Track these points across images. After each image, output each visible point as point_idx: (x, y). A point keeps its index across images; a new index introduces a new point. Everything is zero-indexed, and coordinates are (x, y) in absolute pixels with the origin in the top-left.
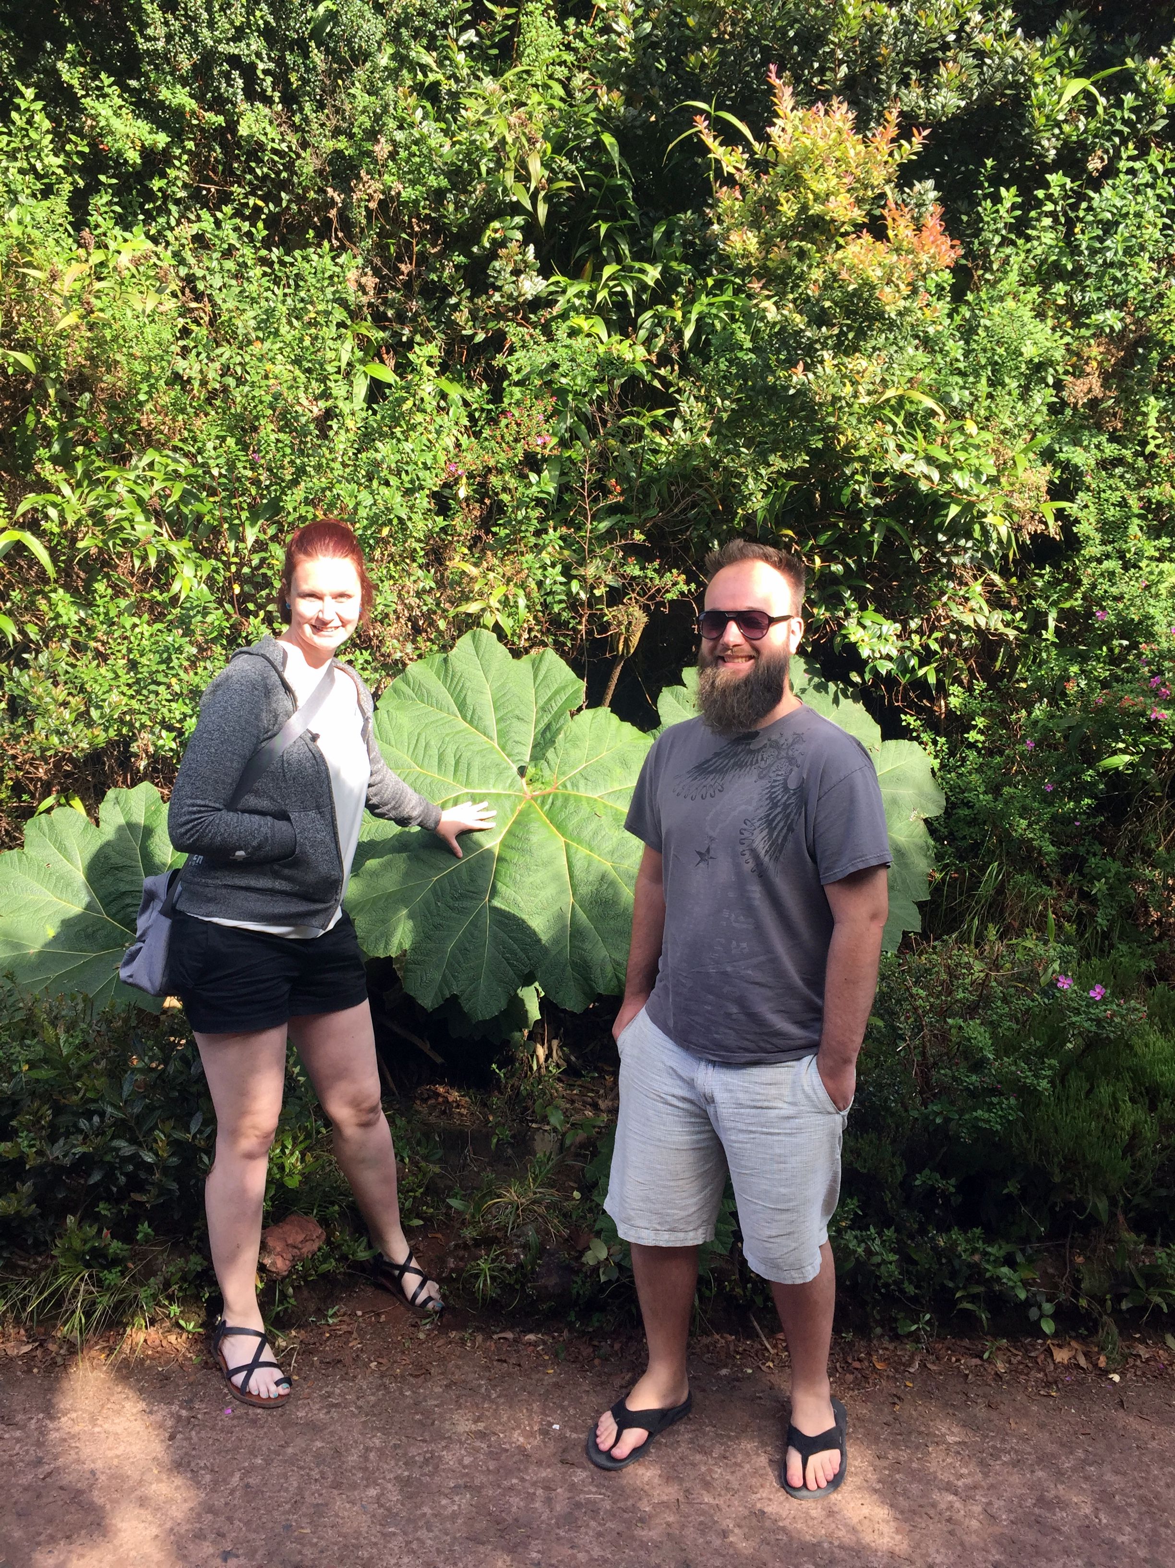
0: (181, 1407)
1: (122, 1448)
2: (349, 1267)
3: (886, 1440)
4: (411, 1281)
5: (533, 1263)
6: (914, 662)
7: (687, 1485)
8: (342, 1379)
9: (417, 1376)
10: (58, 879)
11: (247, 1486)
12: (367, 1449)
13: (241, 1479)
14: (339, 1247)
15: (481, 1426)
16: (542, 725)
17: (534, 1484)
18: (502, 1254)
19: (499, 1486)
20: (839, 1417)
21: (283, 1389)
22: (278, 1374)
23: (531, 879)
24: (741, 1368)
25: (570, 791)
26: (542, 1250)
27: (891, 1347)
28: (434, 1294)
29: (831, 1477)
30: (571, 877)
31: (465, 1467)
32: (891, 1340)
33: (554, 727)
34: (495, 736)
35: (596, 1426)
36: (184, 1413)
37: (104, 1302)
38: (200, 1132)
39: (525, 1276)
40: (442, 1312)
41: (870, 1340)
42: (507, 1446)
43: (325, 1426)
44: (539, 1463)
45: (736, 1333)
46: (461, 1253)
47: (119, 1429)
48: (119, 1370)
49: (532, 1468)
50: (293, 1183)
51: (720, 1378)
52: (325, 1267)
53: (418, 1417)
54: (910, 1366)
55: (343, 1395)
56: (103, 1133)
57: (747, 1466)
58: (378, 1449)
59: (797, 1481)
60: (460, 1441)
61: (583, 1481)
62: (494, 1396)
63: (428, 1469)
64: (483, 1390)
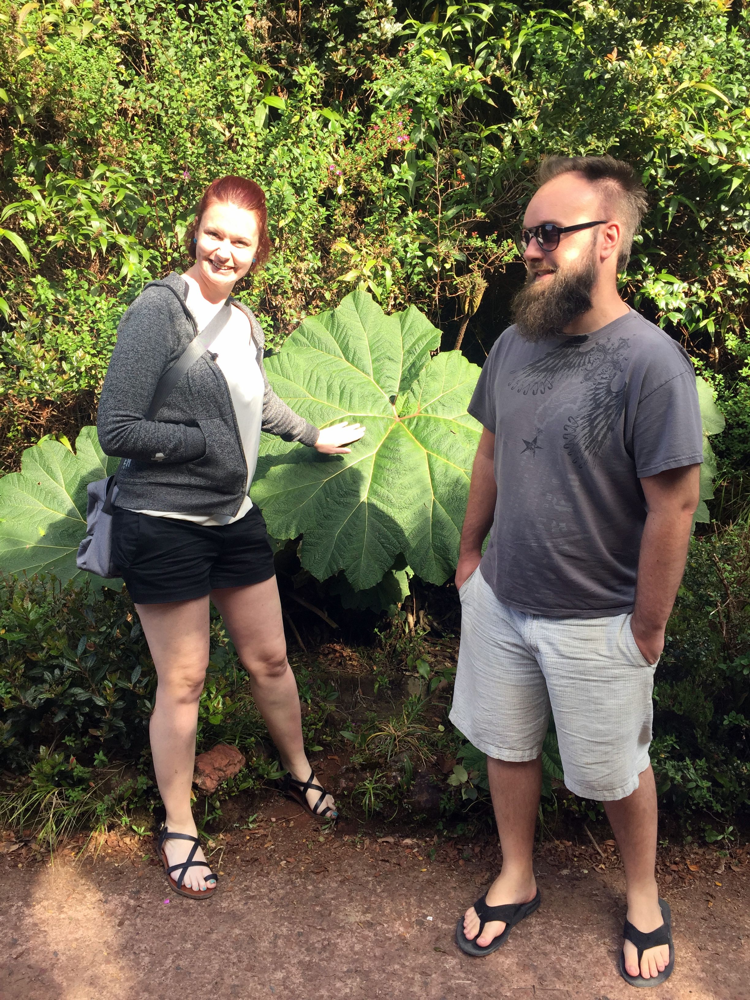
0: (130, 898)
1: (80, 932)
2: (265, 784)
3: (704, 933)
4: (313, 795)
5: (408, 784)
6: (699, 313)
7: (540, 972)
8: (258, 875)
9: (317, 873)
10: (47, 493)
11: (178, 968)
12: (276, 937)
13: (173, 962)
14: (256, 769)
15: (369, 917)
16: (408, 364)
17: (413, 969)
18: (383, 776)
19: (384, 971)
20: (665, 914)
21: (211, 884)
22: (207, 871)
23: (401, 481)
24: (579, 868)
25: (431, 414)
26: (415, 774)
27: (701, 852)
28: (331, 806)
29: (662, 969)
30: (433, 480)
31: (356, 953)
32: (700, 847)
33: (418, 365)
34: (371, 372)
35: (463, 919)
36: (132, 902)
37: (70, 814)
38: (139, 681)
39: (402, 794)
40: (338, 820)
41: (683, 846)
42: (390, 935)
43: (243, 916)
44: (416, 951)
45: (573, 840)
46: (351, 775)
47: (80, 916)
48: (84, 865)
49: (411, 955)
50: (216, 720)
51: (561, 877)
52: (244, 786)
53: (318, 908)
54: (717, 868)
55: (258, 888)
56: (63, 683)
57: (590, 956)
58: (285, 937)
59: (634, 970)
60: (351, 930)
61: (453, 968)
62: (379, 890)
63: (325, 955)
64: (370, 886)
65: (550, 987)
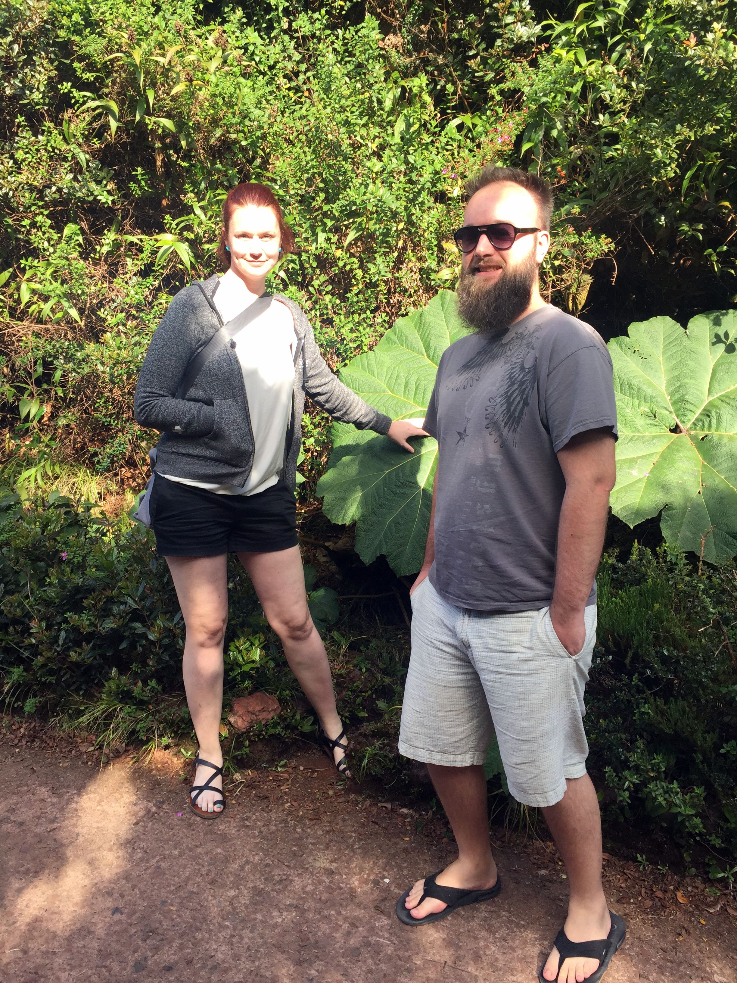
0: (154, 805)
1: (104, 823)
2: (297, 734)
4: (339, 754)
7: (461, 952)
8: (263, 810)
9: (311, 820)
13: (158, 862)
14: (286, 719)
15: (334, 866)
17: (346, 919)
19: (320, 913)
29: (580, 980)
31: (305, 892)
35: (411, 888)
36: (154, 809)
42: (343, 885)
43: (230, 840)
47: (110, 811)
59: (550, 975)
60: (312, 874)
61: (382, 927)
62: (356, 846)
63: (278, 887)
64: (351, 840)
65: (463, 968)
